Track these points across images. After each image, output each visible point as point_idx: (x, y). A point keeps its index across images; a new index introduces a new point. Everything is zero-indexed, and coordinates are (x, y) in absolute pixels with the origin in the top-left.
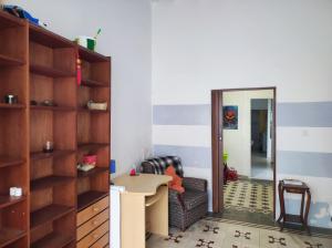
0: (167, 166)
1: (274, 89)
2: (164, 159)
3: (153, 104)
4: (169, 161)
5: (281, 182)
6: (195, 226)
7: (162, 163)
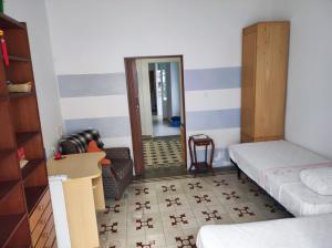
0: (88, 141)
1: (181, 57)
2: (82, 134)
3: (57, 74)
4: (88, 136)
5: (191, 138)
6: (126, 192)
7: (83, 139)
